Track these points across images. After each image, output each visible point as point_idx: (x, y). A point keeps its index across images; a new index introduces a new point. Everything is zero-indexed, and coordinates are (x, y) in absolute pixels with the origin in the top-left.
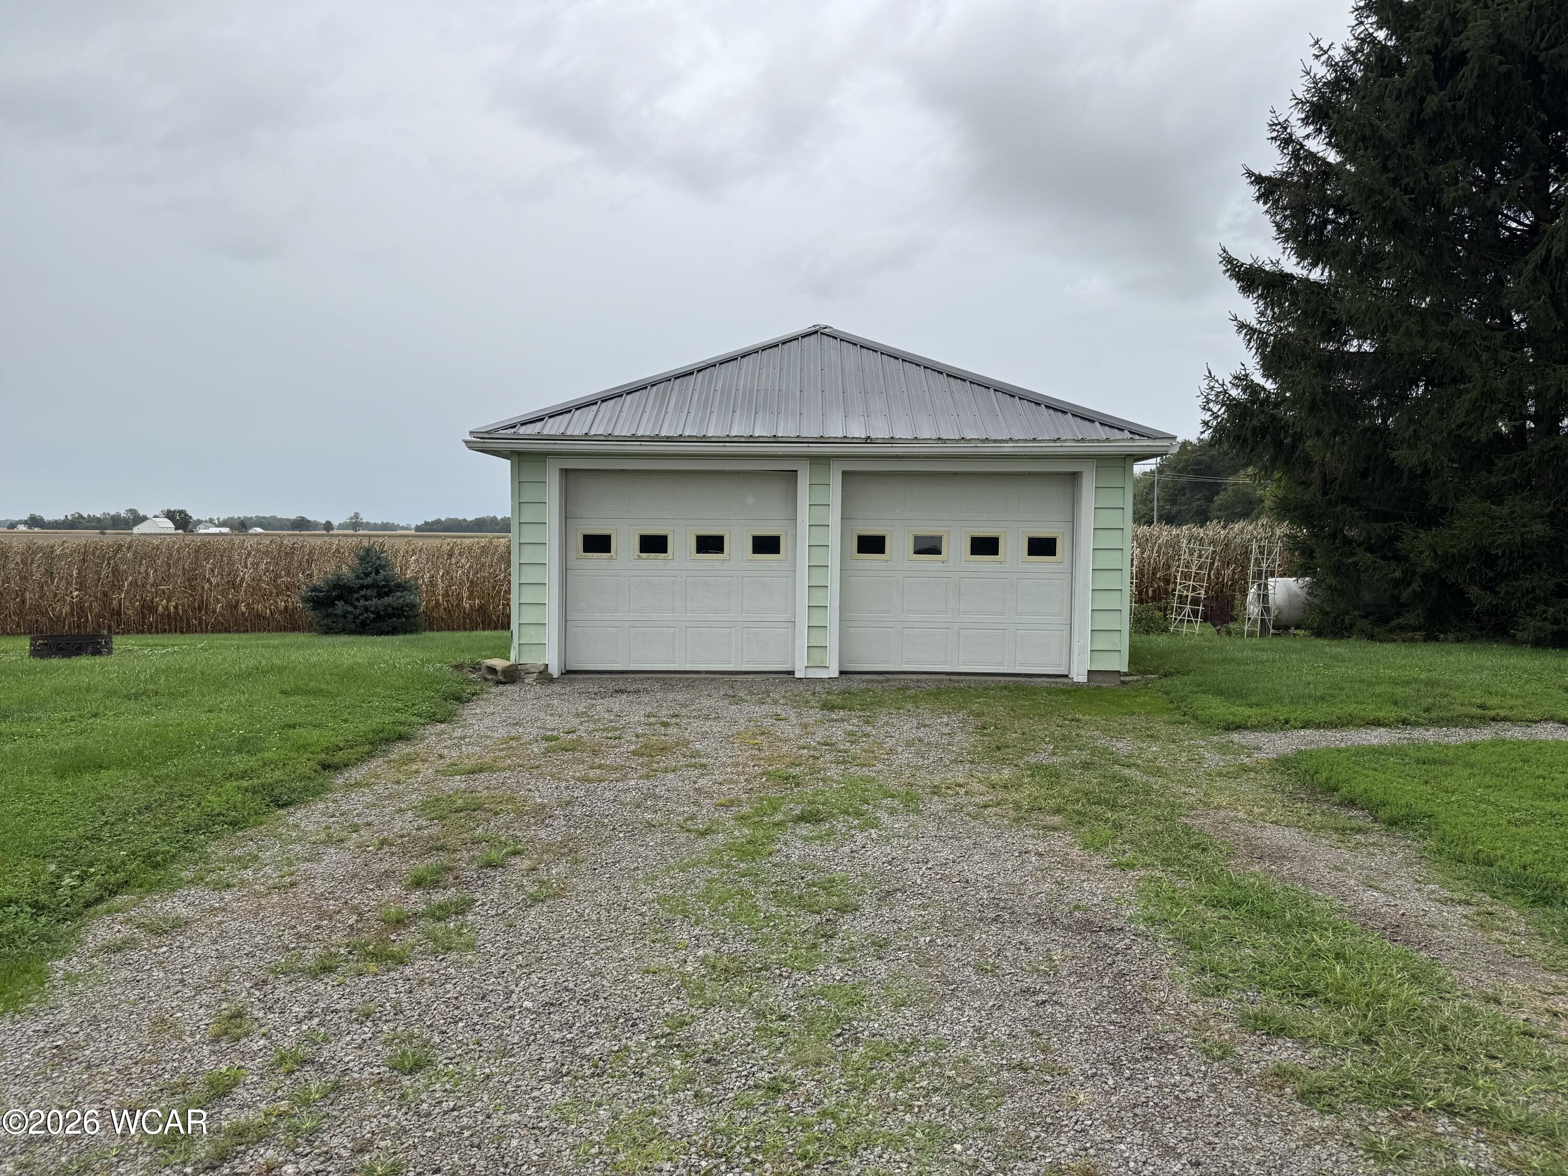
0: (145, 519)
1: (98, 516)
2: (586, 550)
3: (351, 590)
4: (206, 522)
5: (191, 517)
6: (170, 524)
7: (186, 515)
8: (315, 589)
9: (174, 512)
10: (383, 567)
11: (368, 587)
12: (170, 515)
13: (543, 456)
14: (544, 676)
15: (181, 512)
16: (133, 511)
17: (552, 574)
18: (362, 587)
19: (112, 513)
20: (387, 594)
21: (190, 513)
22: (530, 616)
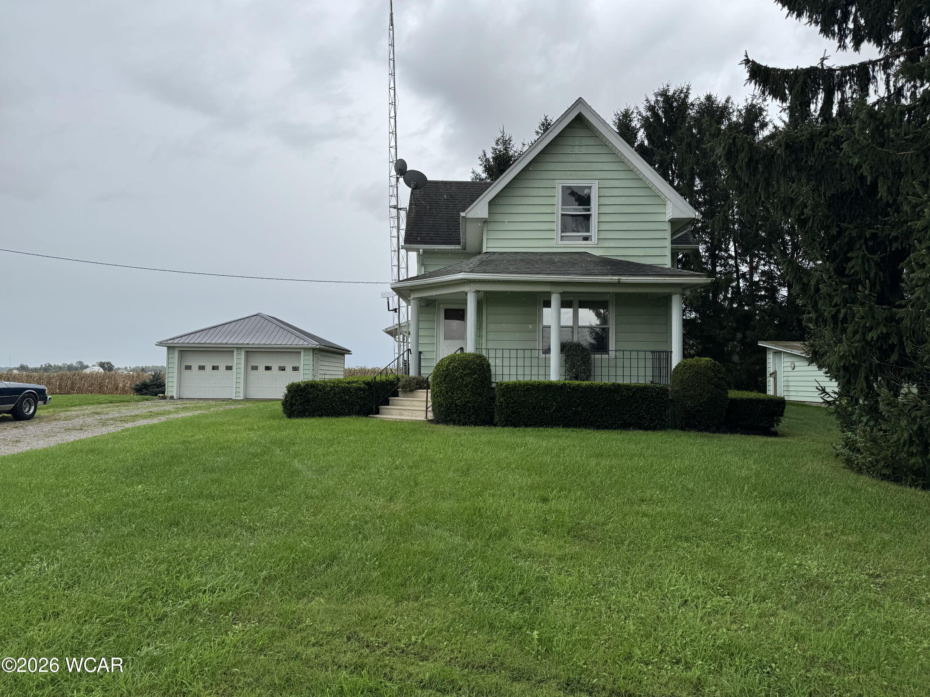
0: (87, 367)
1: (60, 365)
2: (186, 369)
3: (149, 386)
4: (123, 369)
5: (113, 366)
6: (101, 370)
7: (111, 365)
8: (137, 386)
9: (104, 363)
10: (159, 379)
11: (154, 385)
12: (102, 365)
13: (174, 347)
14: (172, 398)
15: (108, 363)
16: (80, 363)
17: (175, 375)
18: (152, 385)
19: (68, 364)
20: (160, 387)
21: (113, 364)
22: (170, 384)
